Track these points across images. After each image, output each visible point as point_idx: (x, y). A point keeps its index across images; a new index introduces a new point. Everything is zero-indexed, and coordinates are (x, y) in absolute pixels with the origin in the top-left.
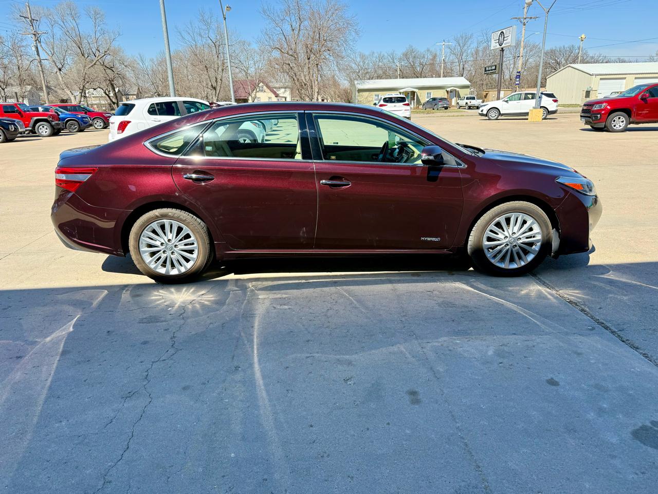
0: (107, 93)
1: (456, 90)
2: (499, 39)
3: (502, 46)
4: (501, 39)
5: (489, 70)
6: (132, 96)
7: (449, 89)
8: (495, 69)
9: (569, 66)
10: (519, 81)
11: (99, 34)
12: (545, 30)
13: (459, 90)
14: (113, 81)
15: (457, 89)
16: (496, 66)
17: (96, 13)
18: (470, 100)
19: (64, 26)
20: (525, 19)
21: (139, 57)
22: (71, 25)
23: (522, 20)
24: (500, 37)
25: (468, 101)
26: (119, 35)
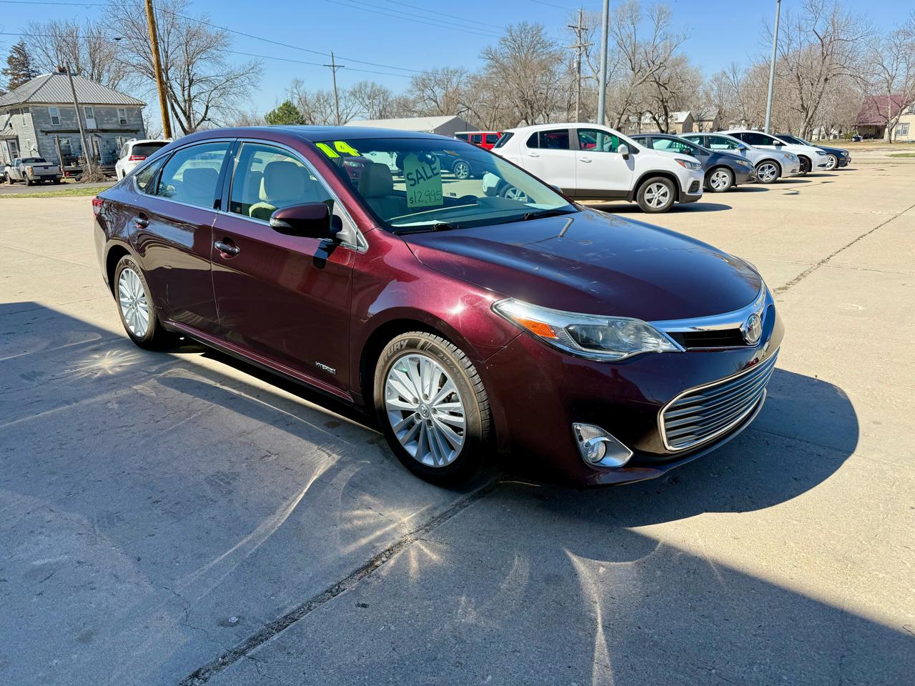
0: (657, 118)
6: (707, 123)
11: (659, 41)
14: (667, 102)
17: (662, 12)
19: (618, 33)
21: (730, 66)
22: (628, 31)
26: (685, 39)
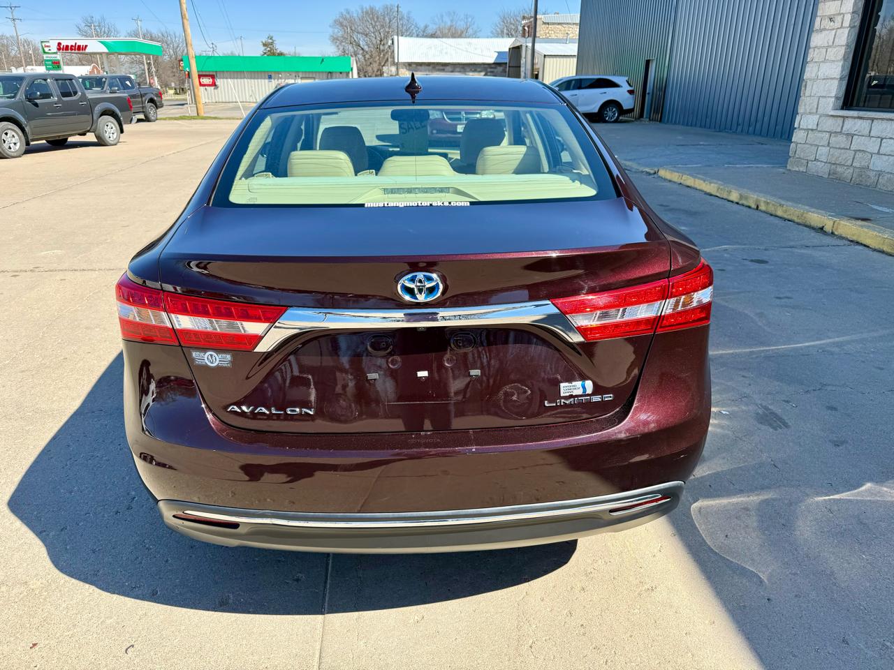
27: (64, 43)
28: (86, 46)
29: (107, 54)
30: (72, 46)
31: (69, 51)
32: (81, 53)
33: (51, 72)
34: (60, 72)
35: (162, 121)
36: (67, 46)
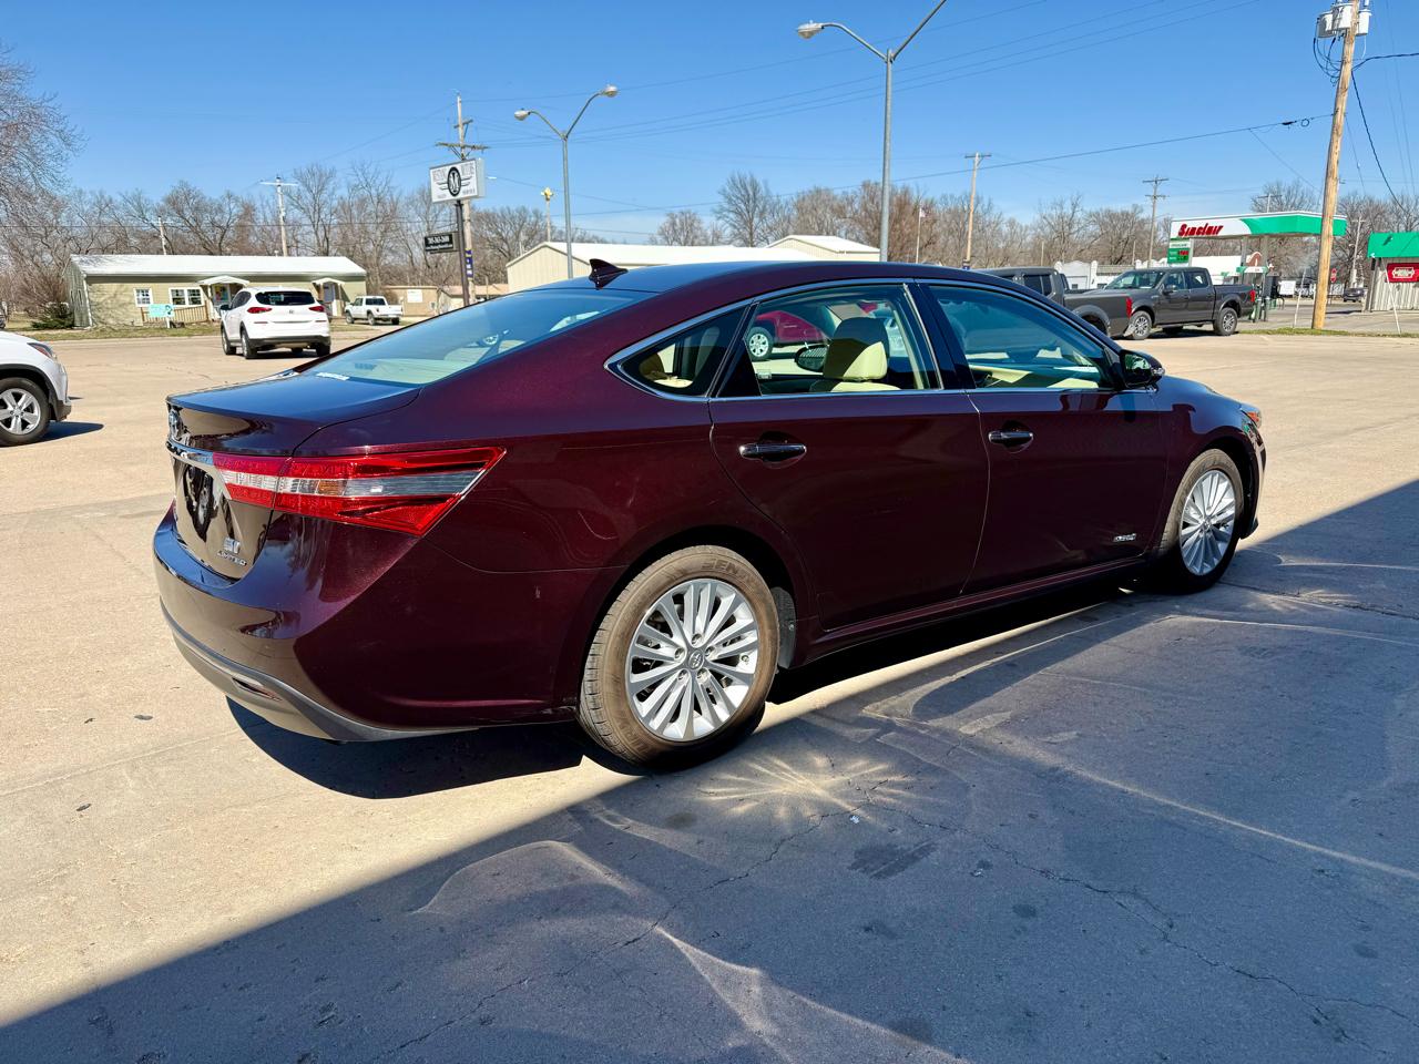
1: (335, 284)
2: (448, 183)
3: (459, 197)
4: (454, 182)
5: (434, 244)
7: (320, 282)
8: (451, 242)
9: (546, 246)
10: (472, 269)
12: (566, 171)
13: (343, 283)
15: (339, 283)
16: (450, 236)
18: (377, 307)
20: (463, 147)
23: (458, 149)
24: (452, 179)
25: (373, 308)
27: (1190, 225)
28: (1221, 227)
29: (1250, 237)
30: (1200, 228)
31: (1195, 235)
32: (1212, 238)
33: (1174, 266)
34: (1186, 265)
35: (1245, 335)
36: (1194, 229)
